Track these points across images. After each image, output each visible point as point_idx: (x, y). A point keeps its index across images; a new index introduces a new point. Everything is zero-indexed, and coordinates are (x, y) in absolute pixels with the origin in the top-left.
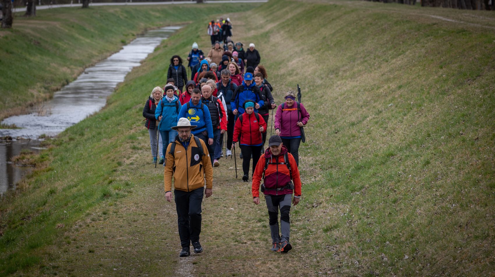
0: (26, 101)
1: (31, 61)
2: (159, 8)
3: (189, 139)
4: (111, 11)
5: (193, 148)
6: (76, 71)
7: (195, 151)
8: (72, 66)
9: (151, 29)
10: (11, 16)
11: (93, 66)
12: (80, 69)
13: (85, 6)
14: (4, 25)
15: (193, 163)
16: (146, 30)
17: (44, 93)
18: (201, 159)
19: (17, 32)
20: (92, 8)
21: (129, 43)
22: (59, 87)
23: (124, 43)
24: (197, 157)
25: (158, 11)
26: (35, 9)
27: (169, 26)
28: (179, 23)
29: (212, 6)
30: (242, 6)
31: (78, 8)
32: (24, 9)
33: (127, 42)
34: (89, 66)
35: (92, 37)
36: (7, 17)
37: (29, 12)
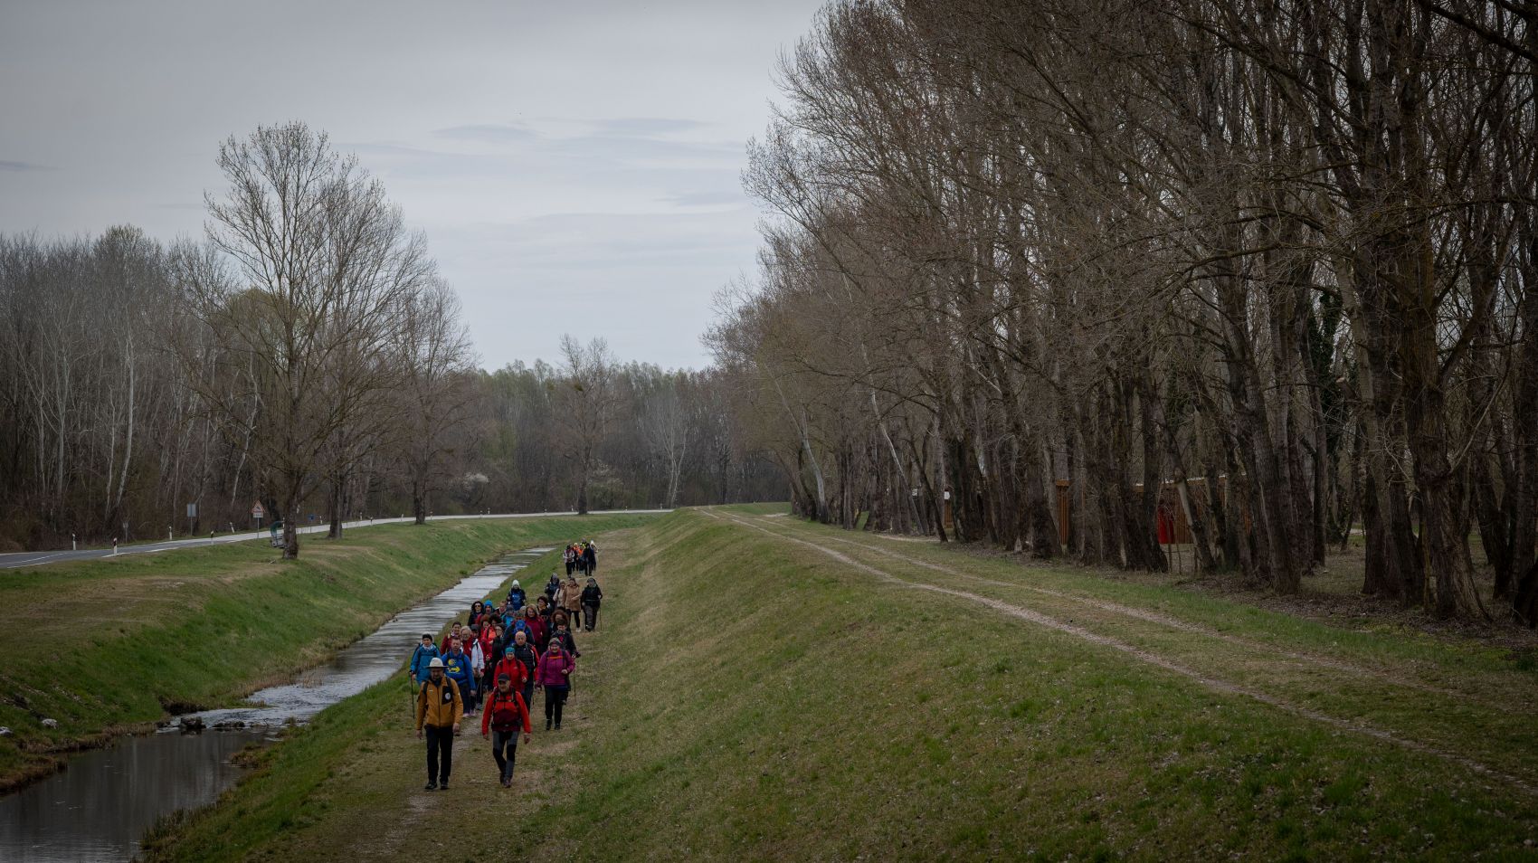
0: (293, 665)
1: (314, 607)
2: (525, 522)
3: (441, 678)
4: (457, 528)
5: (444, 688)
6: (380, 619)
7: (446, 690)
8: (376, 612)
9: (511, 552)
10: (296, 544)
11: (408, 610)
12: (388, 615)
13: (420, 522)
14: (286, 556)
15: (445, 702)
16: (503, 554)
17: (324, 652)
18: (452, 699)
19: (304, 563)
20: (431, 524)
21: (472, 574)
22: (347, 644)
23: (465, 575)
24: (448, 696)
25: (524, 527)
26: (341, 528)
27: (538, 547)
28: (553, 543)
29: (599, 518)
30: (640, 518)
31: (410, 524)
32: (327, 528)
33: (469, 572)
34: (403, 611)
35: (418, 567)
36: (290, 545)
37: (333, 532)
